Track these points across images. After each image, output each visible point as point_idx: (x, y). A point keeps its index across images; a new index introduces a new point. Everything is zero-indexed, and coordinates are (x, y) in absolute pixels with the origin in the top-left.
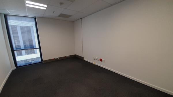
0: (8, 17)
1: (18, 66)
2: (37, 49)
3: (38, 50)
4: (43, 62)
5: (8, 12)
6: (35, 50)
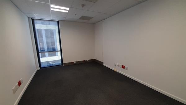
0: (35, 21)
1: (42, 67)
2: (58, 52)
5: (35, 16)
6: (56, 52)
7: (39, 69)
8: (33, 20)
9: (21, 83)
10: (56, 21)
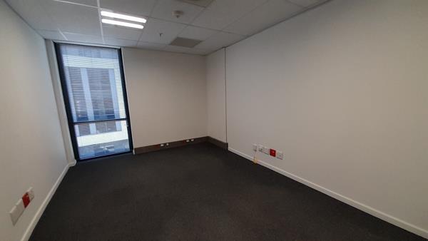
2: (122, 122)
3: (124, 124)
4: (134, 151)
5: (63, 37)
6: (117, 122)
7: (74, 163)
10: (115, 49)
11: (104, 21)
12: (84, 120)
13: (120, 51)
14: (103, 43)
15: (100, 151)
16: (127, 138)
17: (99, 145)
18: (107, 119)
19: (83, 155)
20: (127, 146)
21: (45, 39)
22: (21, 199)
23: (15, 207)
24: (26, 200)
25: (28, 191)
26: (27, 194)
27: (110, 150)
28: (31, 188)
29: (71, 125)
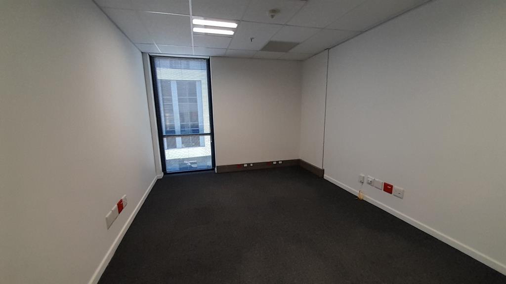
1: (168, 171)
2: (206, 137)
3: (208, 139)
4: (216, 169)
5: (158, 49)
6: (201, 137)
7: (161, 175)
8: (152, 58)
9: (124, 206)
10: (204, 59)
11: (195, 30)
12: (172, 134)
13: (208, 61)
14: (193, 53)
15: (184, 166)
16: (210, 154)
17: (184, 160)
18: (192, 134)
19: (169, 168)
20: (210, 163)
21: (142, 53)
22: (116, 206)
23: (111, 212)
24: (120, 207)
25: (123, 198)
26: (121, 201)
27: (193, 166)
28: (125, 195)
29: (161, 137)
